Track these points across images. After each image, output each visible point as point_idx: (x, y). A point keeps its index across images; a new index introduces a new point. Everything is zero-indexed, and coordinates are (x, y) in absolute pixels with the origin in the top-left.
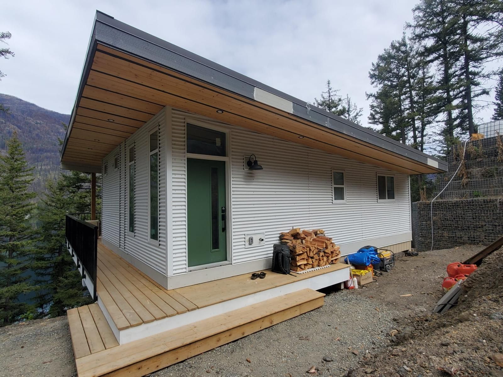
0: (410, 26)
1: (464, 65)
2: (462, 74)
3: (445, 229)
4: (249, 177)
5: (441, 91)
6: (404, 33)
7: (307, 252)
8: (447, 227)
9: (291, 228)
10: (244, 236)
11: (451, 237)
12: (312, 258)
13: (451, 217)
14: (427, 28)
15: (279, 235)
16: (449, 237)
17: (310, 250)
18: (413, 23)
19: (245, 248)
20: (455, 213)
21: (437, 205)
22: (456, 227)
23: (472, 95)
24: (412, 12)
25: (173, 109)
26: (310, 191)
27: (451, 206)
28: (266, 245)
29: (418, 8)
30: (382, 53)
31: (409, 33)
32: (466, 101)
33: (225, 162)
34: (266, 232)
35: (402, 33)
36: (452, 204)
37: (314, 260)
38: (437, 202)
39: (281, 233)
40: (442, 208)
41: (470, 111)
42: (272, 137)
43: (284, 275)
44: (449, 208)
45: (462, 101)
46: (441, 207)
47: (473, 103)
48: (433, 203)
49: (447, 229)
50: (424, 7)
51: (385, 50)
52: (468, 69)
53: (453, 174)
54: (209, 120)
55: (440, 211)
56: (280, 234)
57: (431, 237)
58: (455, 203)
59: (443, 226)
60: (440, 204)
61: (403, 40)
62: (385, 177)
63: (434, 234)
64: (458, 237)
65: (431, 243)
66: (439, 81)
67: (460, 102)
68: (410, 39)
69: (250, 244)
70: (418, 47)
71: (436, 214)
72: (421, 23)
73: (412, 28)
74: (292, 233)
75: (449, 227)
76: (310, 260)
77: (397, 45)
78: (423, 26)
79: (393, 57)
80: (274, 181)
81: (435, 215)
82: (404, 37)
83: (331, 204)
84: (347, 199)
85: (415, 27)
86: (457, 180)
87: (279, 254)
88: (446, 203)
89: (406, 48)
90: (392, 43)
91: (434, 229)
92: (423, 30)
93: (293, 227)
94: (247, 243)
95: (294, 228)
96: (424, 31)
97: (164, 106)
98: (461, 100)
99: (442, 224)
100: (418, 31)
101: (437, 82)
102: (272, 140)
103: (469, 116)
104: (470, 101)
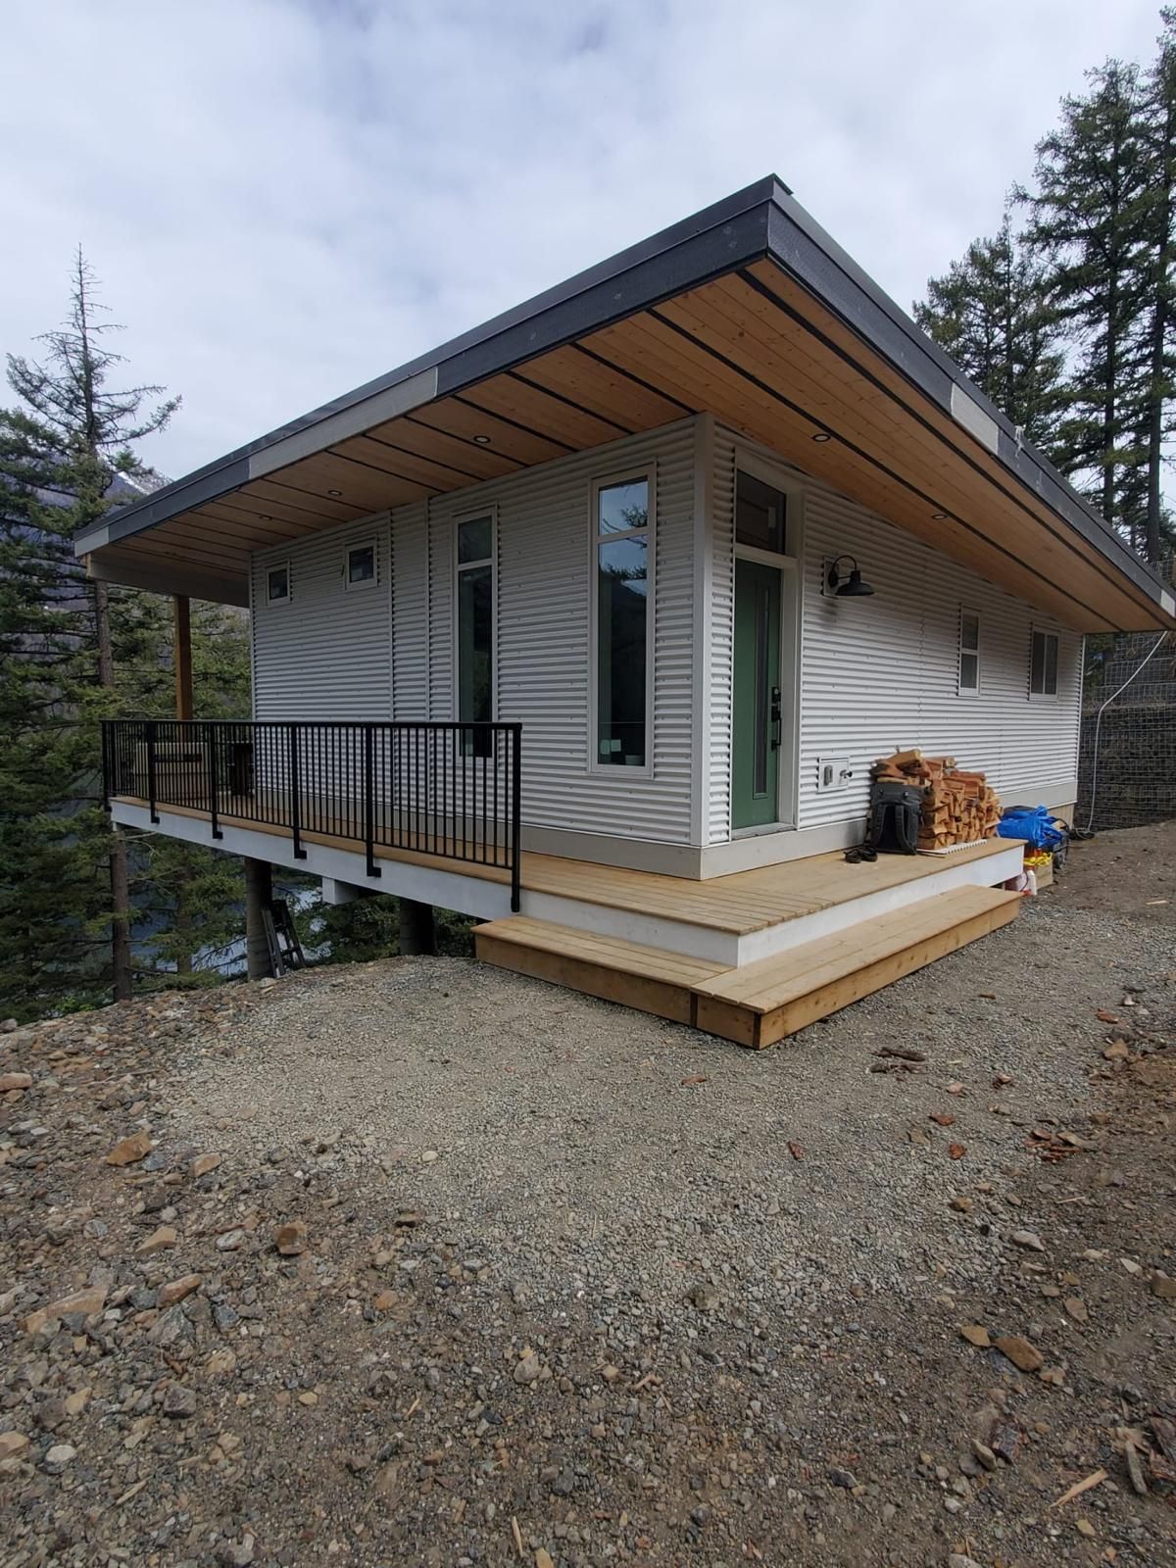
0: (1024, 197)
1: (1149, 334)
2: (1142, 361)
3: (1129, 779)
4: (830, 615)
5: (1081, 405)
6: (1006, 218)
7: (948, 805)
8: (1134, 774)
9: (894, 750)
10: (815, 763)
11: (1143, 800)
12: (958, 819)
13: (1148, 749)
14: (1074, 210)
15: (869, 767)
16: (1137, 800)
17: (955, 800)
18: (1036, 191)
19: (818, 793)
20: (1159, 738)
21: (1115, 717)
22: (1157, 774)
23: (1163, 423)
24: (1034, 153)
25: (717, 424)
26: (924, 659)
27: (1150, 721)
28: (850, 788)
29: (1052, 144)
30: (943, 273)
31: (1022, 222)
32: (1146, 441)
33: (779, 571)
34: (852, 756)
35: (1002, 217)
36: (1155, 715)
37: (961, 824)
38: (1114, 711)
39: (877, 761)
40: (1127, 727)
41: (1154, 472)
42: (870, 512)
43: (909, 857)
44: (1144, 727)
45: (1137, 441)
46: (1122, 724)
47: (1164, 449)
48: (1103, 712)
49: (1134, 780)
50: (1072, 144)
51: (953, 267)
52: (1159, 346)
53: (1153, 640)
54: (769, 457)
55: (1121, 734)
56: (871, 763)
57: (1089, 803)
58: (1161, 714)
59: (1122, 774)
60: (1121, 715)
61: (1003, 239)
62: (1043, 635)
63: (1098, 793)
64: (1161, 800)
65: (1088, 816)
66: (1078, 374)
67: (1131, 442)
68: (1022, 239)
69: (826, 783)
70: (1044, 263)
71: (1109, 741)
72: (1059, 191)
73: (1029, 206)
74: (900, 761)
75: (1141, 774)
76: (954, 824)
77: (987, 254)
78: (1062, 203)
79: (972, 292)
80: (864, 628)
81: (1105, 744)
82: (1005, 233)
83: (954, 696)
84: (982, 686)
85: (1038, 202)
86: (1162, 655)
87: (897, 807)
88: (1137, 713)
89: (1009, 266)
90: (972, 248)
91: (1100, 781)
92: (1062, 216)
93: (897, 747)
94: (821, 781)
95: (902, 750)
96: (1064, 219)
97: (694, 413)
98: (1132, 436)
99: (1123, 767)
100: (1048, 215)
101: (1075, 379)
102: (869, 520)
103: (1151, 484)
104: (1156, 441)
